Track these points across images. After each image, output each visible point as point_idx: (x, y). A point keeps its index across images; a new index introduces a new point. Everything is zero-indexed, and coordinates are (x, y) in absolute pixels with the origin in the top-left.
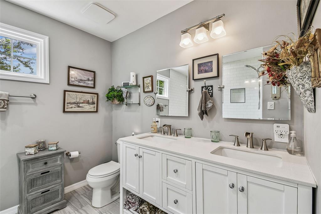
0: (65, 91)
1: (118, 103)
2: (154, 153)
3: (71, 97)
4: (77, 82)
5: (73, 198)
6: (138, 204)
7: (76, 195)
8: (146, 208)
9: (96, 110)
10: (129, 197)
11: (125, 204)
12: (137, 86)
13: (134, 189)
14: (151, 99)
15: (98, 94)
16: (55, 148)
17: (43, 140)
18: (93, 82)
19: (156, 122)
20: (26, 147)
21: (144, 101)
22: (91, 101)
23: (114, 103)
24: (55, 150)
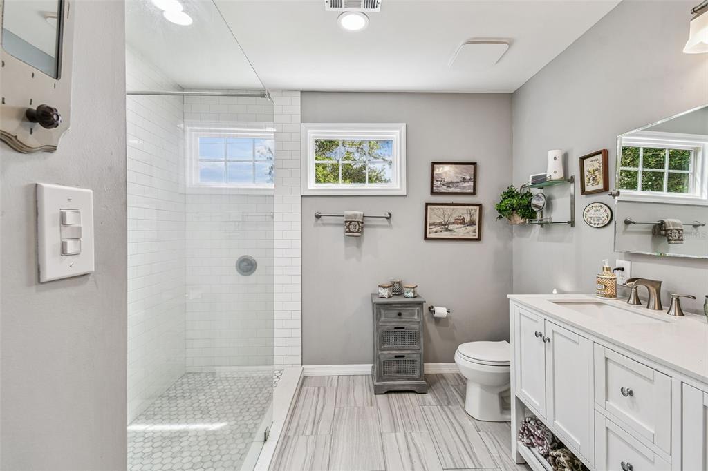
0: (427, 205)
1: (522, 221)
2: (575, 337)
3: (436, 215)
4: (445, 187)
5: (438, 385)
6: (551, 445)
7: (443, 382)
8: (563, 459)
9: (477, 237)
10: (529, 422)
11: (521, 433)
12: (567, 180)
13: (536, 406)
14: (602, 211)
15: (481, 204)
16: (412, 295)
17: (398, 280)
18: (472, 184)
19: (618, 269)
20: (380, 286)
21: (584, 216)
22: (468, 219)
23: (512, 221)
24: (412, 298)
